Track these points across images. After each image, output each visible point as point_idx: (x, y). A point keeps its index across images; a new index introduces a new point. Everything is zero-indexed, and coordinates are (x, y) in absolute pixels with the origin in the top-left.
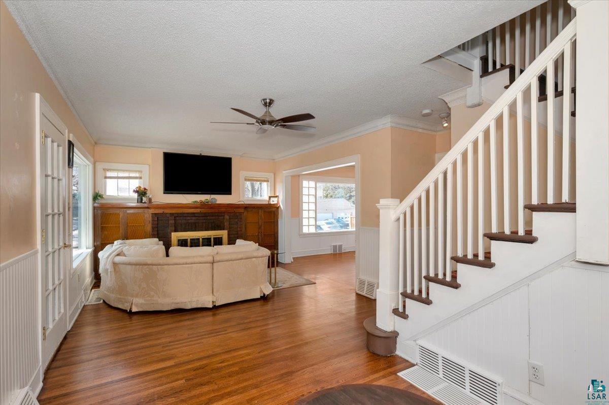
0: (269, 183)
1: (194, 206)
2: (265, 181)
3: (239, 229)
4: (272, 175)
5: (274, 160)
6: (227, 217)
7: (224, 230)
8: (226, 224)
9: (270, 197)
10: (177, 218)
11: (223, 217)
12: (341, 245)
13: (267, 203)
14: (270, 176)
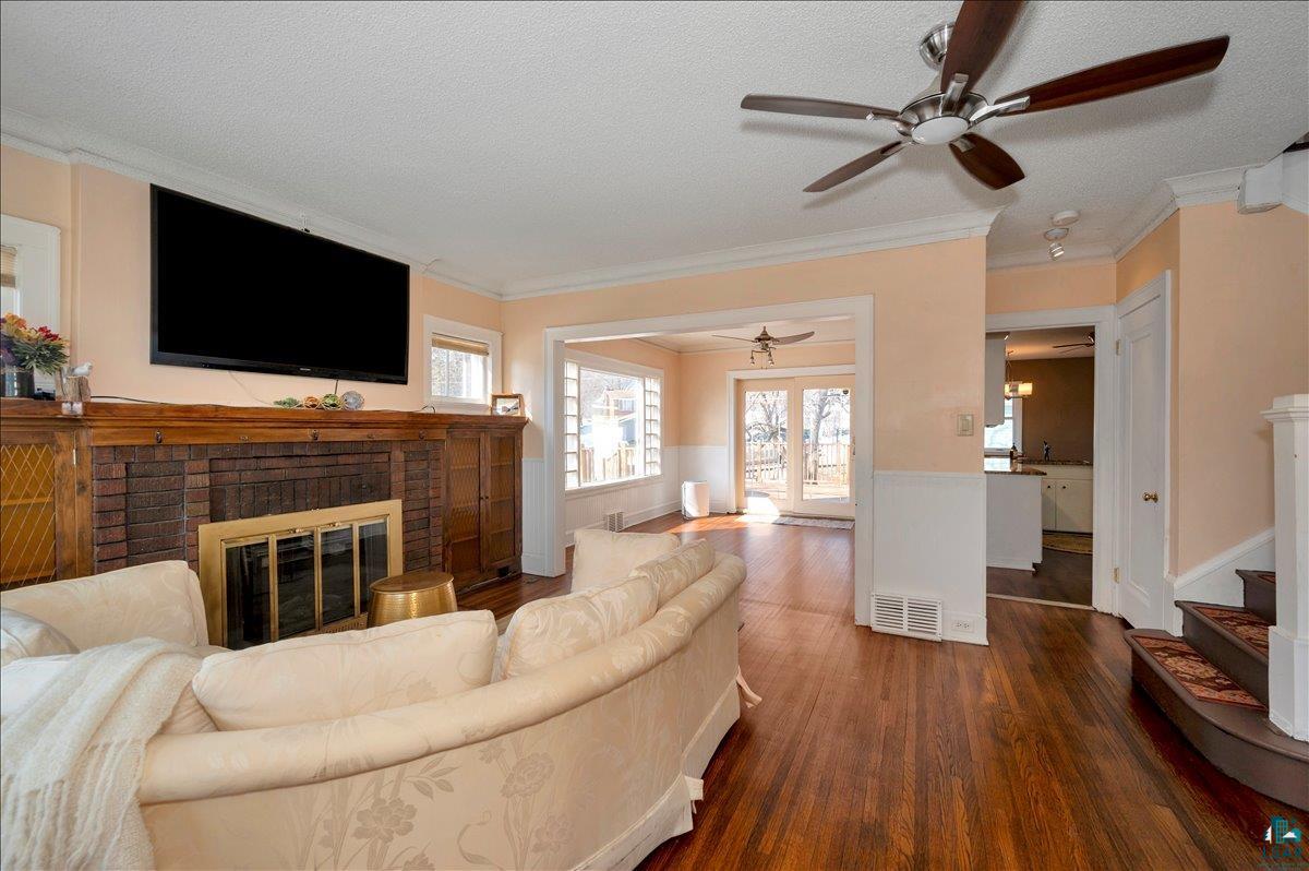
0: (489, 359)
1: (287, 417)
2: (478, 351)
3: (431, 493)
4: (497, 336)
5: (501, 295)
6: (398, 455)
7: (389, 497)
8: (397, 478)
9: (495, 398)
10: (224, 465)
11: (384, 458)
12: (620, 515)
13: (488, 413)
14: (491, 338)
